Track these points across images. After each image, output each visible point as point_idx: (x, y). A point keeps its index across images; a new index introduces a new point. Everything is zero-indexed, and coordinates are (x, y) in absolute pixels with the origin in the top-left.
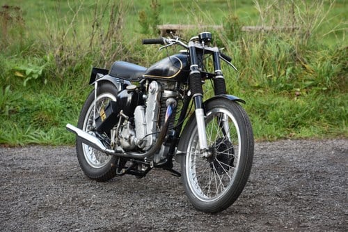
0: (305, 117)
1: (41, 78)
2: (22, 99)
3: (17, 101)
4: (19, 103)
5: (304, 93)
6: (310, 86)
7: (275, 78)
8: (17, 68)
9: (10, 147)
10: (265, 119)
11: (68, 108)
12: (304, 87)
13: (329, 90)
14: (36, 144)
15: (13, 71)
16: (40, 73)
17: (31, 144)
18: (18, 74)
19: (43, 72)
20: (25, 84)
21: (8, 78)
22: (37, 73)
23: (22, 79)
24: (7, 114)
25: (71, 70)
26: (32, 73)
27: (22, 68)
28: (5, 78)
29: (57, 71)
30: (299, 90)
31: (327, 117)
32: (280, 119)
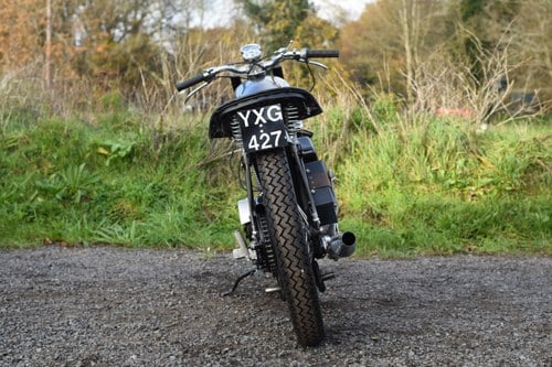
0: (486, 224)
1: (129, 156)
2: (100, 182)
3: (94, 184)
4: (96, 188)
5: (482, 194)
6: (488, 185)
7: (443, 172)
8: (101, 142)
9: (68, 246)
10: (431, 225)
11: (161, 197)
12: (480, 185)
13: (513, 190)
14: (106, 244)
15: (95, 146)
16: (129, 149)
17: (98, 244)
18: (102, 151)
19: (133, 149)
20: (107, 163)
21: (88, 155)
22: (124, 149)
23: (106, 156)
24: (78, 200)
25: (171, 148)
26: (119, 149)
27: (108, 142)
28: (84, 155)
29: (152, 147)
30: (473, 188)
31: (515, 226)
32: (453, 225)
